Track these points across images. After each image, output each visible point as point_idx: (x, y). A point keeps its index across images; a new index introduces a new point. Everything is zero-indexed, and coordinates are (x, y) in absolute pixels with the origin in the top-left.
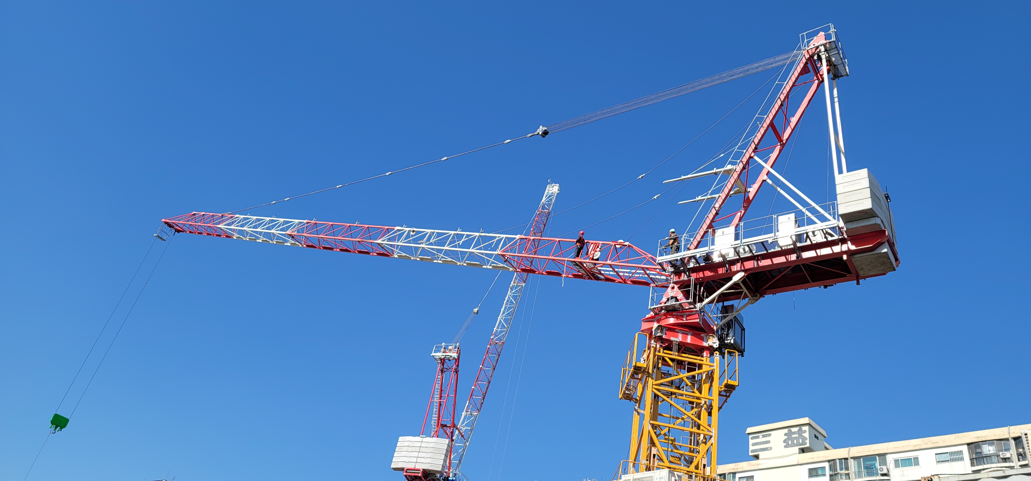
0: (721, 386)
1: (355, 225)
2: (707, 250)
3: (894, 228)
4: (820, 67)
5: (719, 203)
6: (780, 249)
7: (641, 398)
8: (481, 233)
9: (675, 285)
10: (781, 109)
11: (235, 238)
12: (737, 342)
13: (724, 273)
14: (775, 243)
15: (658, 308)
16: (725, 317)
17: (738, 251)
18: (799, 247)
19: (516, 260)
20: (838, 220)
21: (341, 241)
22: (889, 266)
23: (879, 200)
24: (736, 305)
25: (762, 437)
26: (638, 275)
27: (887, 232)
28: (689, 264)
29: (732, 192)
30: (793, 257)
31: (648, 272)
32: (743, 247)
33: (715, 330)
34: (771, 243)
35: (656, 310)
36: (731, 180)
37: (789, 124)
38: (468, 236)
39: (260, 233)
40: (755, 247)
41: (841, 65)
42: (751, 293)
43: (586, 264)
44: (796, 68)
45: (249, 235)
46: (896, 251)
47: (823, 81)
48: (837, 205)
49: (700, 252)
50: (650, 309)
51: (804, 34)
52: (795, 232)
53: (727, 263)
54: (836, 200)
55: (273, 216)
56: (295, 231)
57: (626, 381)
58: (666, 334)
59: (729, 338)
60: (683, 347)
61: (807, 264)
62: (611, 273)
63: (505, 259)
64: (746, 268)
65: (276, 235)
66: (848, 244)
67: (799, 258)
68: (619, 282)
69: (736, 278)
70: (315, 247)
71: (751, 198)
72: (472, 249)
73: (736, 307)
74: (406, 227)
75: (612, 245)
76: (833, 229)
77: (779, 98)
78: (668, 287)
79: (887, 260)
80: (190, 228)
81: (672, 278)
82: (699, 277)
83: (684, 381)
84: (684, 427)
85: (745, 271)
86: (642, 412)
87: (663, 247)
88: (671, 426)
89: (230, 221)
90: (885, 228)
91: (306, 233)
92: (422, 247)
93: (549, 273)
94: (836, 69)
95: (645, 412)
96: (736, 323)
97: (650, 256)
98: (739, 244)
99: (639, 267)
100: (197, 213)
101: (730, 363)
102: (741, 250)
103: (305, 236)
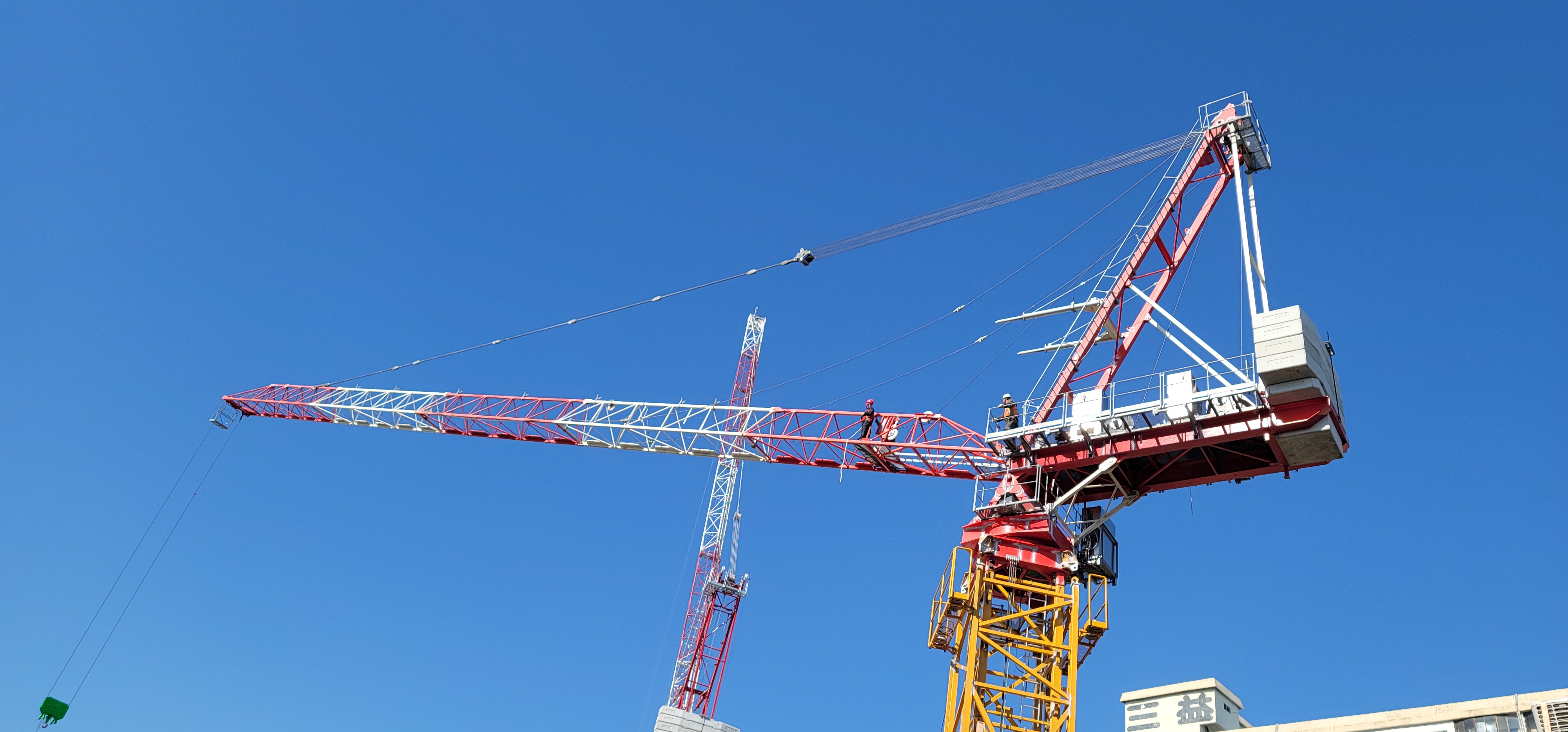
0: (1082, 630)
1: (522, 398)
2: (1061, 424)
3: (1339, 394)
4: (1229, 155)
5: (1079, 354)
6: (1170, 424)
7: (961, 646)
8: (716, 405)
9: (1012, 476)
10: (1170, 216)
11: (336, 422)
12: (1106, 563)
13: (1087, 458)
14: (1162, 415)
15: (988, 510)
16: (1088, 525)
17: (1106, 426)
18: (1199, 422)
19: (769, 444)
20: (1257, 382)
21: (501, 422)
22: (1333, 451)
23: (1316, 353)
24: (1104, 508)
25: (1145, 708)
26: (957, 463)
27: (1329, 400)
28: (1034, 444)
29: (1098, 338)
30: (1190, 436)
31: (971, 457)
32: (1114, 420)
33: (1073, 544)
34: (1156, 415)
35: (984, 514)
36: (1097, 321)
37: (1183, 239)
38: (695, 410)
39: (376, 413)
40: (1132, 421)
41: (1259, 153)
42: (1126, 490)
43: (876, 448)
44: (1193, 156)
45: (359, 416)
46: (1344, 430)
47: (1233, 175)
48: (1255, 359)
49: (1050, 427)
50: (975, 511)
51: (1205, 106)
52: (1193, 399)
53: (1090, 444)
54: (1253, 351)
55: (396, 388)
56: (430, 409)
57: (939, 621)
58: (999, 550)
59: (1093, 557)
60: (1024, 570)
61: (1210, 447)
62: (915, 460)
63: (754, 443)
64: (1119, 452)
65: (399, 415)
66: (1271, 417)
67: (1198, 438)
68: (928, 474)
69: (1104, 466)
70: (461, 433)
71: (1126, 347)
72: (703, 429)
73: (1105, 511)
74: (600, 400)
75: (916, 419)
76: (1249, 394)
77: (1168, 199)
78: (1001, 480)
79: (1329, 442)
80: (267, 408)
81: (1008, 466)
82: (1048, 464)
83: (1025, 622)
84: (1026, 691)
85: (1118, 456)
86: (962, 667)
87: (994, 418)
88: (1007, 689)
89: (329, 396)
90: (1327, 394)
91: (445, 411)
92: (626, 428)
93: (820, 463)
94: (1253, 159)
95: (967, 668)
96: (1104, 535)
97: (973, 433)
98: (1108, 415)
99: (958, 450)
100: (277, 385)
101: (1095, 595)
102: (1112, 425)
103: (444, 417)
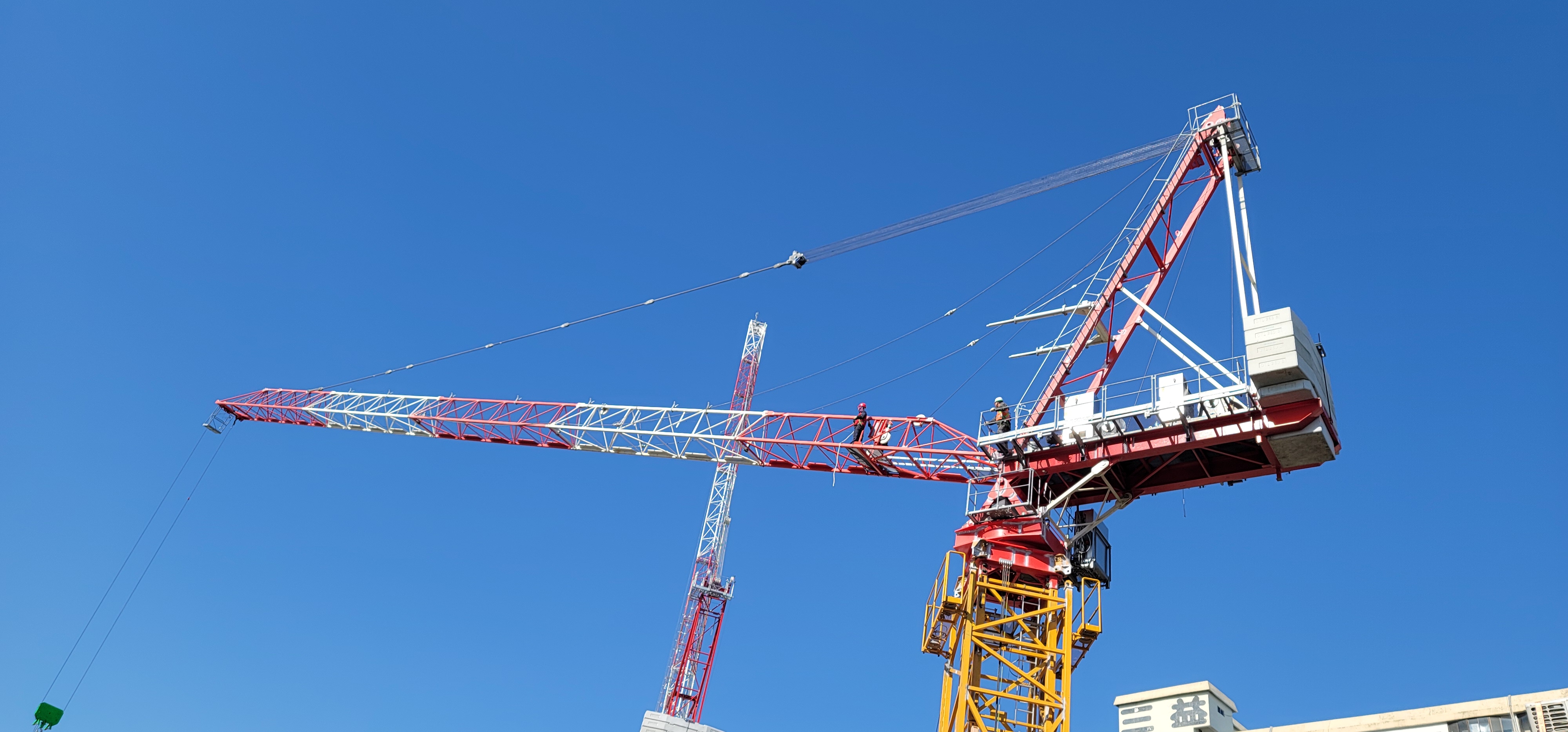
0: (1075, 634)
1: (515, 402)
2: (1053, 428)
3: (1331, 394)
4: (1219, 157)
5: (1070, 357)
6: (1162, 427)
7: (954, 650)
8: (708, 409)
9: (1005, 479)
10: (1161, 218)
11: (329, 426)
12: (1099, 566)
13: (1079, 462)
14: (1154, 418)
15: (980, 514)
16: (1080, 528)
17: (1098, 429)
18: (1191, 424)
19: (762, 448)
20: (1249, 384)
21: (493, 426)
22: (1325, 452)
23: (1308, 355)
24: (1096, 511)
25: (1139, 711)
26: (949, 467)
27: (1321, 401)
28: (1027, 447)
29: (1089, 341)
30: (1182, 439)
31: (963, 461)
32: (1106, 423)
33: (1066, 547)
34: (1148, 417)
35: (977, 518)
36: (1088, 323)
37: (1174, 241)
38: (688, 414)
39: (369, 418)
40: (1124, 423)
41: (1249, 155)
42: (1119, 493)
43: (869, 452)
44: (1183, 159)
45: (352, 421)
46: (1335, 431)
47: (1223, 177)
48: (1247, 361)
49: (1043, 430)
50: (968, 515)
51: (1194, 109)
52: (1185, 401)
53: (1082, 447)
54: (1245, 353)
55: (389, 392)
56: (423, 413)
57: (933, 625)
58: (992, 554)
59: (1086, 560)
60: (1017, 573)
61: (1202, 449)
62: (907, 464)
63: (746, 447)
64: (1111, 455)
65: (393, 419)
66: (1263, 419)
67: (1191, 441)
68: (920, 478)
69: (1097, 469)
70: (454, 437)
71: (1118, 350)
72: (695, 433)
73: (1098, 514)
74: (593, 404)
75: (908, 422)
76: (1240, 396)
77: (1158, 202)
78: (993, 484)
79: (1321, 444)
80: (260, 413)
81: (1000, 469)
82: (1041, 468)
83: (1019, 626)
84: (1020, 695)
85: (1110, 459)
86: (956, 672)
88: (1001, 693)
89: (322, 400)
90: (1318, 396)
91: (439, 416)
92: (619, 432)
93: (813, 467)
94: (1242, 161)
95: (961, 672)
96: (1097, 538)
97: (966, 437)
98: (1101, 418)
99: (950, 454)
100: (270, 389)
101: (1088, 598)
102: (1104, 428)
103: (438, 421)
